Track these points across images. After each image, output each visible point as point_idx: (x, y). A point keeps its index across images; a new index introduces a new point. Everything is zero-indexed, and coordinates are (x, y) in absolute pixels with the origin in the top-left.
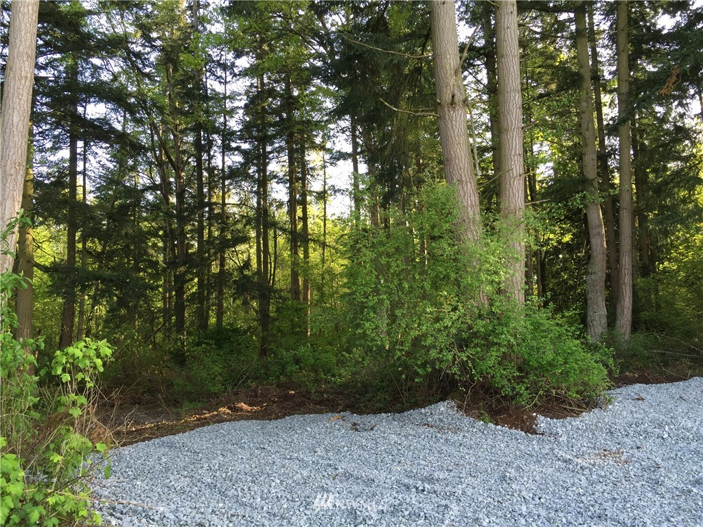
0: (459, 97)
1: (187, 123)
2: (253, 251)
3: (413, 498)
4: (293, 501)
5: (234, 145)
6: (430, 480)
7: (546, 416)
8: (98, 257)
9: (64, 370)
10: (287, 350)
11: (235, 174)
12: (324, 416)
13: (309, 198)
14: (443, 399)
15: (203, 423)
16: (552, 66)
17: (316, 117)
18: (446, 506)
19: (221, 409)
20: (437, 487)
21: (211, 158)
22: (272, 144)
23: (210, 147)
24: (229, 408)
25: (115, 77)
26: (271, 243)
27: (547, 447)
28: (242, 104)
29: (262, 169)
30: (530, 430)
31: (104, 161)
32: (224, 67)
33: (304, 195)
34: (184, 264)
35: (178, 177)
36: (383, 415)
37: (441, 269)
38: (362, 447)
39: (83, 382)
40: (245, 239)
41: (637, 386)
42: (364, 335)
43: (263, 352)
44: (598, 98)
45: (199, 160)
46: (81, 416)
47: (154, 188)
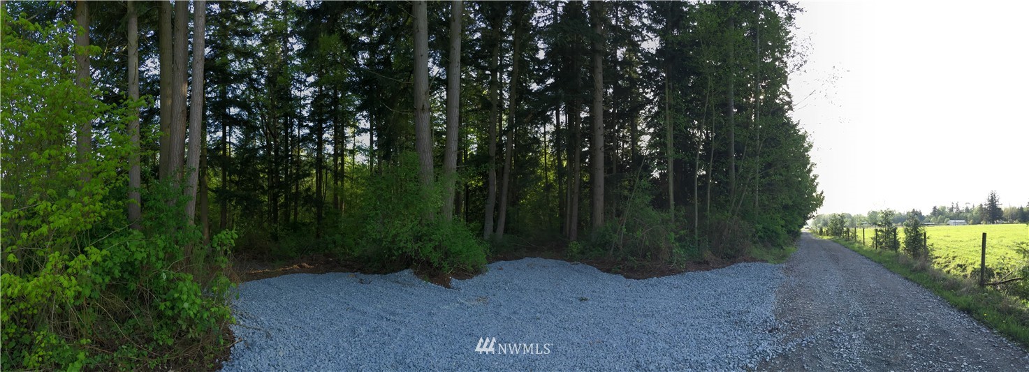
0: (426, 107)
1: (281, 113)
2: (314, 180)
3: (384, 324)
4: (325, 321)
5: (305, 124)
6: (394, 314)
7: (456, 279)
8: (237, 183)
9: (218, 244)
10: (330, 236)
11: (305, 139)
12: (346, 274)
13: (345, 153)
14: (407, 268)
15: (286, 272)
16: (480, 96)
17: (351, 109)
18: (399, 329)
19: (295, 266)
20: (397, 319)
21: (292, 131)
22: (326, 123)
23: (292, 126)
24: (299, 266)
25: (243, 92)
26: (324, 177)
27: (454, 296)
28: (309, 102)
29: (320, 137)
30: (448, 286)
31: (239, 135)
32: (301, 82)
33: (342, 151)
34: (277, 188)
35: (275, 142)
36: (376, 275)
37: (410, 198)
38: (363, 293)
39: (226, 251)
40: (309, 175)
41: (502, 262)
42: (366, 232)
43: (318, 236)
44: (501, 116)
45: (286, 132)
46: (226, 268)
47: (263, 148)
